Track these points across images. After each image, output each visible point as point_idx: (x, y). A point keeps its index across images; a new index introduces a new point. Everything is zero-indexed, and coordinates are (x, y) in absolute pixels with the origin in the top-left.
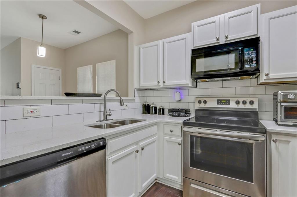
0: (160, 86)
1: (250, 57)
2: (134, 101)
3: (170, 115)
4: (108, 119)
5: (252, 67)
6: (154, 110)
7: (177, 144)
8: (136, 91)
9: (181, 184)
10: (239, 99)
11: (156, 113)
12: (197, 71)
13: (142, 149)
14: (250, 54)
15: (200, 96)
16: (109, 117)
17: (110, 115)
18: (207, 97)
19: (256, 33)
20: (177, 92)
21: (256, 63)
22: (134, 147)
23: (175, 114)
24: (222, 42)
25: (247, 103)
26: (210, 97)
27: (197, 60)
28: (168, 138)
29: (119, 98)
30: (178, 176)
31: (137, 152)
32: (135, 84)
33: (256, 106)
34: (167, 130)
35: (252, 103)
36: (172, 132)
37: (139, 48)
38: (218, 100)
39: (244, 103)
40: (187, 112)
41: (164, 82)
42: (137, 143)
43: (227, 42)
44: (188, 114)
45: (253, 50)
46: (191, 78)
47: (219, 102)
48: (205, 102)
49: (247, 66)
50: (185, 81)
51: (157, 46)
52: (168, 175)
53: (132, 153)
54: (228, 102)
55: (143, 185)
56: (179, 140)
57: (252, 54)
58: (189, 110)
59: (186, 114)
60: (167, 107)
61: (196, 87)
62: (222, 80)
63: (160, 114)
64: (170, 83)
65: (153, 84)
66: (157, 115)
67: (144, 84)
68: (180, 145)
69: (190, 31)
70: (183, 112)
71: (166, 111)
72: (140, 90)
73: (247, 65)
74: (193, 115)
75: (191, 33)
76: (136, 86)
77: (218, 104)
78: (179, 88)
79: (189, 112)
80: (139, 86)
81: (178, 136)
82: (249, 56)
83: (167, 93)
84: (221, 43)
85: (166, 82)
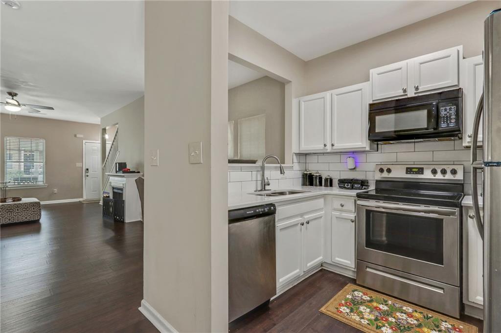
0: (327, 149)
1: (448, 114)
2: (293, 169)
3: (340, 187)
4: (266, 189)
5: (450, 127)
6: (319, 182)
7: (350, 221)
8: (295, 156)
9: (353, 270)
10: (436, 167)
11: (321, 184)
12: (376, 131)
13: (308, 223)
14: (448, 110)
15: (382, 163)
16: (267, 187)
17: (268, 185)
18: (393, 164)
19: (457, 84)
20: (349, 157)
21: (455, 122)
22: (299, 219)
23: (347, 186)
24: (411, 94)
25: (448, 172)
26: (397, 163)
27: (378, 118)
28: (337, 213)
29: (279, 165)
30: (351, 261)
31: (303, 224)
32: (293, 147)
33: (459, 176)
34: (337, 204)
35: (454, 172)
36: (342, 206)
37: (300, 101)
38: (407, 168)
39: (444, 172)
40: (364, 183)
41: (333, 145)
42: (302, 215)
43: (417, 95)
44: (365, 186)
45: (452, 106)
46: (369, 140)
47: (409, 170)
48: (389, 171)
49: (443, 126)
50: (361, 144)
51: (323, 99)
52: (337, 259)
53: (297, 225)
54: (421, 171)
55: (308, 265)
56: (352, 216)
57: (450, 110)
58: (368, 180)
59: (362, 185)
60: (336, 177)
61: (378, 151)
62: (415, 142)
63: (327, 186)
64: (340, 145)
65: (318, 147)
66: (323, 187)
67: (305, 148)
68: (353, 222)
69: (367, 79)
70: (358, 183)
71: (335, 182)
72: (299, 155)
73: (443, 123)
74: (372, 187)
75: (368, 82)
76: (295, 149)
77: (407, 173)
78: (353, 152)
79: (367, 184)
80: (299, 150)
81: (350, 212)
82: (446, 113)
83: (336, 158)
84: (409, 96)
85: (336, 145)
